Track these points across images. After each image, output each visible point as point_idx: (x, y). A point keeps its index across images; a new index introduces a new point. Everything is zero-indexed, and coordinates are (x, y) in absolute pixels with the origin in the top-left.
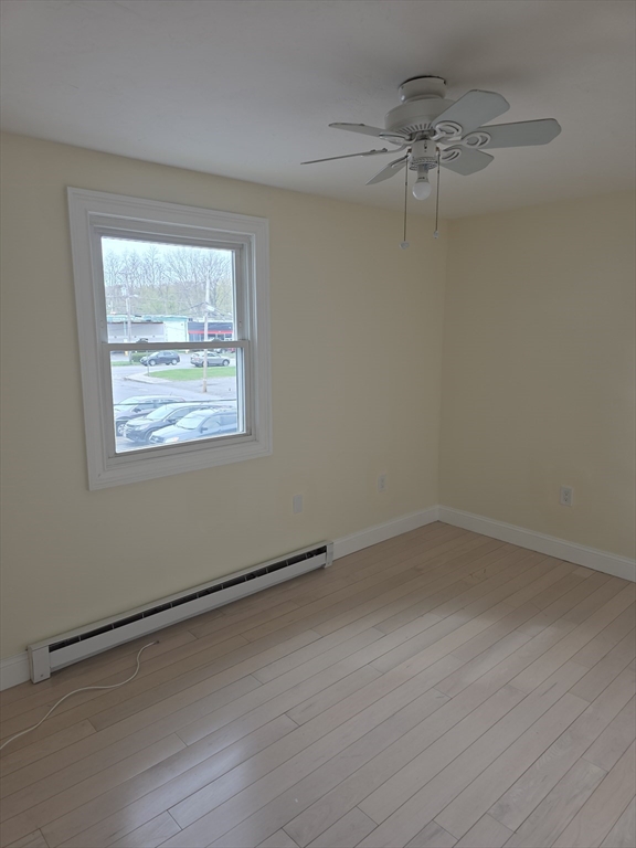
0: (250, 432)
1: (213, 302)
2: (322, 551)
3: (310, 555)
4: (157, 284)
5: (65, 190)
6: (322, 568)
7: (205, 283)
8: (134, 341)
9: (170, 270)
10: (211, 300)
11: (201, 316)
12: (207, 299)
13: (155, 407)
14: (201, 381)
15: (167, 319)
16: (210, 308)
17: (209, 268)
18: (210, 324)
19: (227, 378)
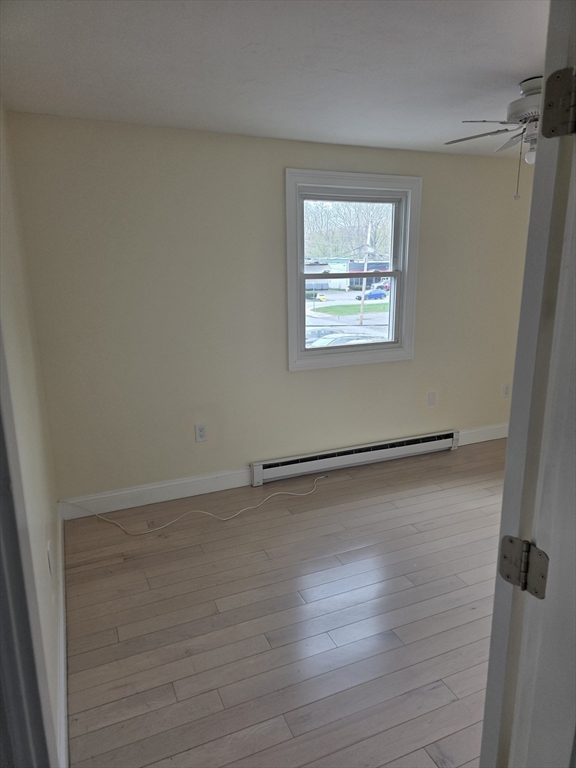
0: (398, 340)
1: (373, 244)
2: (450, 436)
3: (440, 438)
4: (324, 230)
5: (285, 171)
6: (449, 450)
7: (367, 227)
8: (321, 272)
9: (336, 216)
10: (371, 242)
11: (361, 258)
12: (368, 242)
13: (319, 337)
14: (358, 316)
15: (332, 261)
16: (370, 250)
17: (371, 213)
18: (369, 264)
19: (381, 314)
